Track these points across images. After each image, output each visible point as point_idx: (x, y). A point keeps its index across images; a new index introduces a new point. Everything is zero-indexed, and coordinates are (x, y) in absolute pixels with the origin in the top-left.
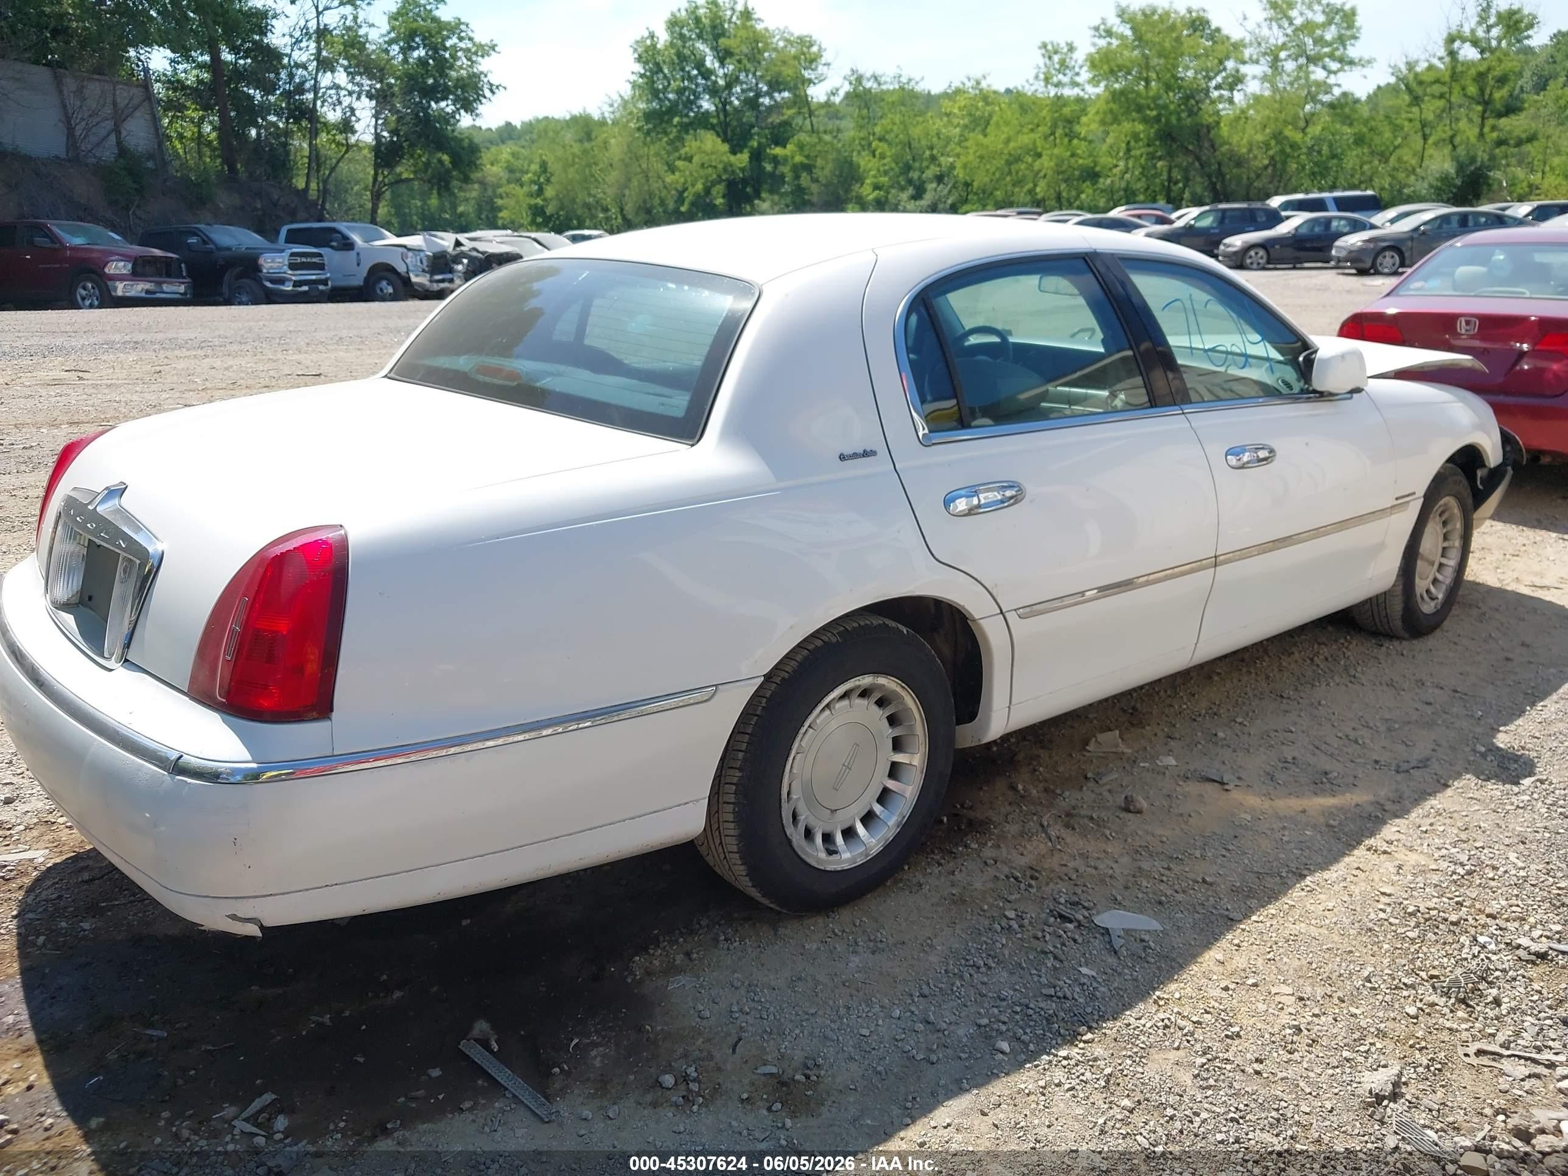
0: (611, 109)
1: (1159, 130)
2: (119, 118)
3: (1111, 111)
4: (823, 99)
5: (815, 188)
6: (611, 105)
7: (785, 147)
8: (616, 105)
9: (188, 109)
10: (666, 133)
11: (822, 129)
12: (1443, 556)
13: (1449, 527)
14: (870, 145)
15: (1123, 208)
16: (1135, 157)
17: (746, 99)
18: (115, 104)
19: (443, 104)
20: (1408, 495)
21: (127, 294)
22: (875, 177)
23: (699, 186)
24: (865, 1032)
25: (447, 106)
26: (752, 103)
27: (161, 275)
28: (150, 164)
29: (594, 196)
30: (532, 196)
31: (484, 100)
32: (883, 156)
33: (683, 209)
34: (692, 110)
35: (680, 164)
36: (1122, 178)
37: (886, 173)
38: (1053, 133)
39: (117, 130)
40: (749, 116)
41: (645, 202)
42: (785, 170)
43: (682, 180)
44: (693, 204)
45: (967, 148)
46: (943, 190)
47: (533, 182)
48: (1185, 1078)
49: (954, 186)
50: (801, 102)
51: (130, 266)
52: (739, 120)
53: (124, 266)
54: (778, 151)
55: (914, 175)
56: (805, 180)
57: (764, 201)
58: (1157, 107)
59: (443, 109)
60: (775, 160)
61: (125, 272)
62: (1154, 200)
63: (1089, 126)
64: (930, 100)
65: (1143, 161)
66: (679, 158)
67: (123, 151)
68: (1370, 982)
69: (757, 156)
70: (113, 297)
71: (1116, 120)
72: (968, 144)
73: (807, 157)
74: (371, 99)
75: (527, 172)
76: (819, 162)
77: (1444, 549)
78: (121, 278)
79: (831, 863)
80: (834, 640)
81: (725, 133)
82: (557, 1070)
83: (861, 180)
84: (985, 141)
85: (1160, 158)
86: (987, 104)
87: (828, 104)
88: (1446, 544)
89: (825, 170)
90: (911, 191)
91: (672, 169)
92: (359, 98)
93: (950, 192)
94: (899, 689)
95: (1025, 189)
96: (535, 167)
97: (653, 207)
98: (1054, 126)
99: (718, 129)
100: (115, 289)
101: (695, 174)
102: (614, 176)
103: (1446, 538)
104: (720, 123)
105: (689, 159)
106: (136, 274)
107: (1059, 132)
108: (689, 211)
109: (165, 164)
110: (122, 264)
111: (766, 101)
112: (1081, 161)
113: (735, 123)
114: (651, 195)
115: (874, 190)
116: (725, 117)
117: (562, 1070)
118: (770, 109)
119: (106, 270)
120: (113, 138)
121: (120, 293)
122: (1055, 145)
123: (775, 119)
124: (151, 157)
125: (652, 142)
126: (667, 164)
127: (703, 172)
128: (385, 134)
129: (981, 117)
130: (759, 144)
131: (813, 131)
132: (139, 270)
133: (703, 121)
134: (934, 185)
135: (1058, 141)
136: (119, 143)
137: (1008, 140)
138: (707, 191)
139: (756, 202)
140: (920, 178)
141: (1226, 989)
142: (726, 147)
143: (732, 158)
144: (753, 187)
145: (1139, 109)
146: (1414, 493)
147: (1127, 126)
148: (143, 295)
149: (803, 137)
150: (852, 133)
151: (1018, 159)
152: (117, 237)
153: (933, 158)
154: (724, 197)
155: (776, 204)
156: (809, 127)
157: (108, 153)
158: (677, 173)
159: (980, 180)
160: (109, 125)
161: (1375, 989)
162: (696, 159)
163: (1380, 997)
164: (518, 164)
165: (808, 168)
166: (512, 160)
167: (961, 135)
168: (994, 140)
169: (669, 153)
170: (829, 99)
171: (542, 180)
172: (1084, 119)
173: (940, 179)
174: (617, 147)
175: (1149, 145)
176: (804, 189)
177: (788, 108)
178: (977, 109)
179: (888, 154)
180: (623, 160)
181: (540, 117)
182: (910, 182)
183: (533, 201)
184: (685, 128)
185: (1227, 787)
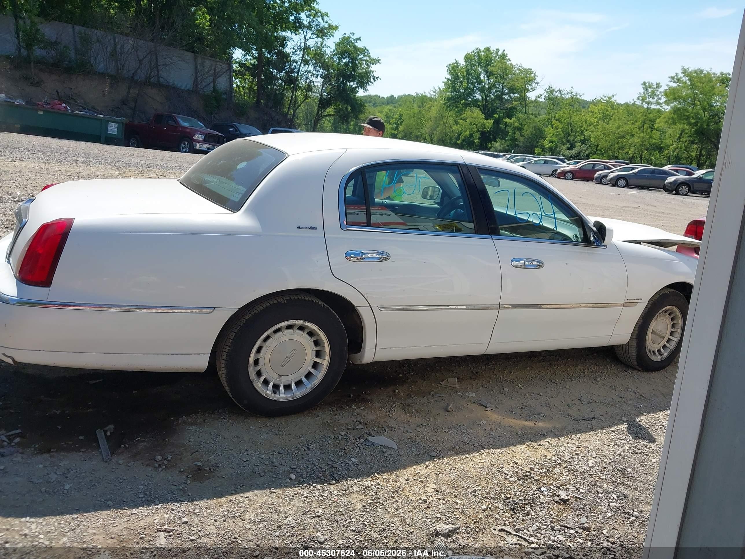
0: (434, 94)
1: (696, 130)
2: (216, 76)
3: (673, 118)
4: (533, 99)
5: (522, 139)
6: (434, 92)
7: (511, 119)
8: (436, 92)
9: (245, 75)
10: (457, 107)
11: (530, 112)
12: (671, 335)
13: (675, 322)
14: (552, 122)
15: (671, 166)
16: (682, 141)
17: (497, 95)
18: (215, 70)
19: (352, 83)
20: (638, 299)
21: (200, 148)
22: (551, 137)
23: (468, 133)
24: (245, 460)
25: (353, 84)
26: (499, 97)
27: (215, 142)
28: (224, 96)
29: (421, 132)
30: (393, 129)
31: (370, 84)
32: (557, 128)
33: (458, 142)
34: (470, 98)
35: (460, 121)
36: (674, 152)
37: (557, 136)
38: (643, 126)
39: (214, 81)
40: (497, 103)
41: (442, 138)
42: (509, 129)
43: (460, 129)
44: (463, 140)
45: (598, 129)
46: (584, 147)
47: (395, 123)
48: (359, 506)
49: (590, 146)
50: (523, 99)
51: (203, 137)
52: (492, 105)
53: (201, 137)
54: (507, 120)
55: (571, 138)
56: (517, 135)
57: (497, 142)
58: (697, 118)
59: (351, 86)
60: (506, 124)
61: (201, 139)
62: (691, 164)
63: (660, 123)
64: (584, 104)
65: (686, 144)
66: (461, 119)
67: (215, 90)
68: (475, 492)
69: (497, 122)
70: (194, 149)
71: (674, 123)
72: (599, 127)
73: (521, 124)
74: (322, 78)
75: (393, 119)
76: (526, 127)
77: (672, 332)
78: (199, 141)
79: (274, 397)
80: (283, 302)
81: (484, 110)
82: (123, 446)
83: (544, 138)
84: (607, 126)
85: (696, 143)
86: (613, 109)
87: (536, 101)
88: (673, 330)
89: (528, 131)
90: (568, 145)
91: (456, 123)
92: (317, 77)
93: (587, 148)
94: (317, 330)
95: (624, 151)
96: (397, 116)
97: (445, 140)
98: (644, 122)
99: (482, 108)
100: (196, 145)
101: (467, 127)
102: (430, 124)
103: (673, 326)
104: (483, 105)
105: (465, 120)
106: (205, 141)
107: (646, 126)
108: (461, 143)
109: (231, 97)
110: (201, 136)
111: (506, 97)
112: (654, 141)
113: (490, 106)
114: (446, 134)
115: (550, 143)
116: (486, 103)
117: (125, 446)
118: (507, 100)
119: (194, 138)
120: (212, 84)
121: (197, 147)
122: (643, 132)
123: (509, 106)
124: (225, 93)
125: (450, 111)
126: (455, 121)
127: (470, 126)
128: (325, 94)
129: (608, 115)
130: (499, 116)
131: (525, 113)
132: (207, 139)
133: (475, 103)
134: (580, 144)
135: (644, 130)
136: (214, 86)
137: (618, 128)
138: (471, 135)
139: (493, 142)
140: (573, 140)
141: (407, 480)
142: (483, 116)
143: (485, 121)
144: (493, 135)
145: (688, 118)
146: (641, 299)
147: (680, 126)
148: (206, 149)
149: (520, 115)
150: (545, 116)
151: (624, 137)
152: (202, 125)
153: (582, 132)
154: (479, 139)
155: (502, 144)
156: (524, 111)
157: (209, 90)
158: (458, 125)
159: (603, 144)
160: (212, 78)
161: (476, 496)
162: (468, 120)
163: (475, 499)
164: (391, 114)
165: (520, 129)
166: (389, 112)
167: (597, 122)
168: (612, 126)
169: (457, 116)
170: (536, 99)
171: (399, 123)
172: (658, 121)
173: (583, 142)
174: (434, 112)
175: (690, 136)
176: (517, 139)
177: (516, 101)
178: (607, 110)
179: (560, 127)
180: (436, 117)
181: (407, 94)
182: (568, 141)
183: (393, 132)
184: (466, 105)
185: (487, 409)
